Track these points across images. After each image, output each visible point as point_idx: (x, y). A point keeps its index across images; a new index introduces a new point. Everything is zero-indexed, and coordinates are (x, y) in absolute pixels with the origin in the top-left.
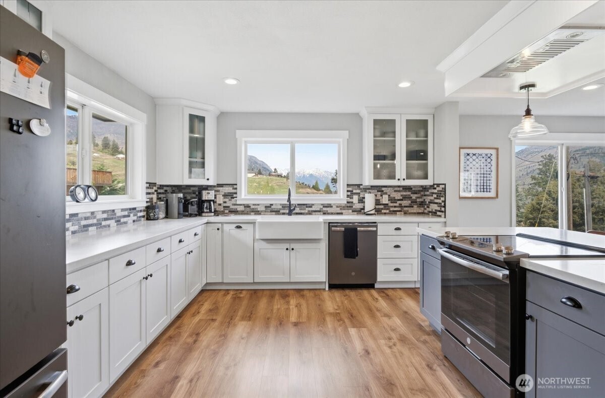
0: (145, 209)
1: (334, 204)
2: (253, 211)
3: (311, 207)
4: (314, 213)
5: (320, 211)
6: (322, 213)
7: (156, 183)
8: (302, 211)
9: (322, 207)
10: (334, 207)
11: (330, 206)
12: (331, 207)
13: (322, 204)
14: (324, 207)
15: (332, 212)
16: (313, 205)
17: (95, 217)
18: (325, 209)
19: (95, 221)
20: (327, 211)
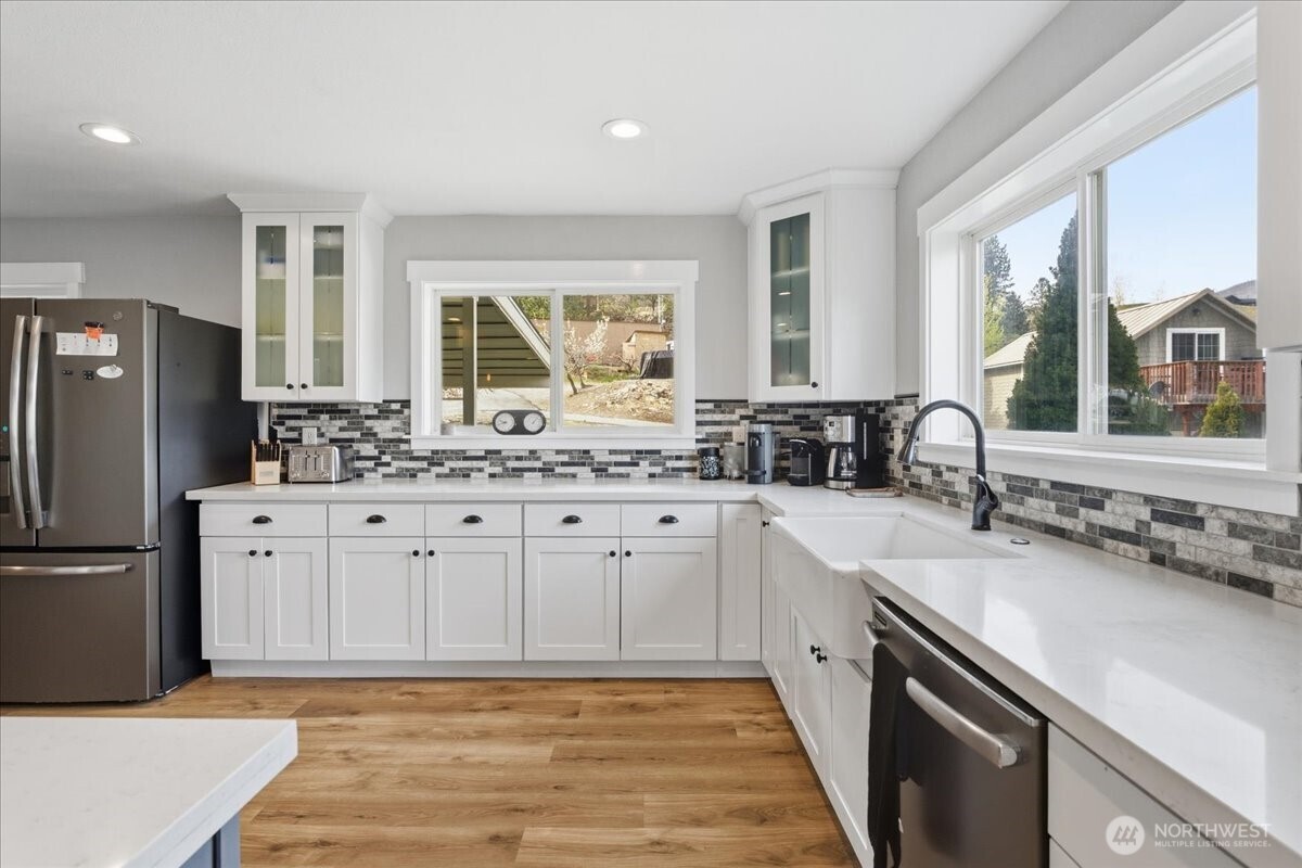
0: (695, 453)
1: (1215, 507)
2: (945, 493)
3: (1099, 506)
4: (1109, 543)
5: (1133, 539)
6: (1145, 553)
7: (746, 401)
8: (1066, 523)
9: (1145, 513)
10: (1213, 525)
11: (1184, 515)
12: (1198, 523)
13: (1148, 500)
14: (1158, 516)
15: (1203, 558)
16: (1108, 493)
17: (538, 459)
18: (1159, 530)
19: (538, 464)
20: (1172, 546)
